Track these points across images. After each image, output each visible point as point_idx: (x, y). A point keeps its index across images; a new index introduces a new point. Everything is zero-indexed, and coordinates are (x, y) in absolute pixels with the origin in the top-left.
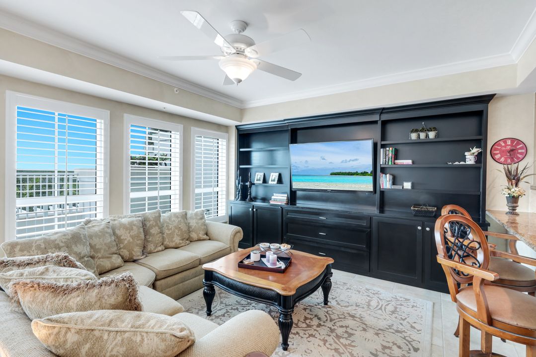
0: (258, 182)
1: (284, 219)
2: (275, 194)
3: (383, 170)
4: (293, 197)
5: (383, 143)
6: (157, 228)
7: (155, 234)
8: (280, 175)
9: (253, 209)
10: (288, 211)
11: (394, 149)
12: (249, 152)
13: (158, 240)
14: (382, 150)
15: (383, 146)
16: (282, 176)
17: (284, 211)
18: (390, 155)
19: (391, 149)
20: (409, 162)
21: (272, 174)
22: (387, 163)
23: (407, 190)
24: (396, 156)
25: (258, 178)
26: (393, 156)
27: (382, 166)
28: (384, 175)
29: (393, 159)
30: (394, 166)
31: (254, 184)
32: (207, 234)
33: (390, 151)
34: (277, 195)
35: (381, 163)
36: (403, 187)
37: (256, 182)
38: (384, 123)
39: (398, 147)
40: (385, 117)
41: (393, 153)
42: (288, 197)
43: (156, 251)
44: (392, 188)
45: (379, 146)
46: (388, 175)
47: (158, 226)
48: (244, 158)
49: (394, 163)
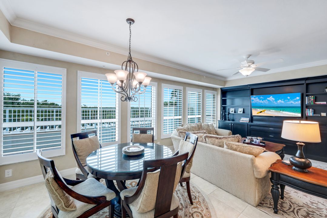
0: (232, 112)
1: (249, 129)
2: (242, 118)
3: (307, 107)
4: (252, 119)
5: (307, 94)
8: (244, 109)
9: (231, 124)
10: (251, 125)
11: (314, 97)
12: (226, 99)
14: (307, 97)
15: (307, 96)
16: (245, 110)
17: (249, 126)
18: (312, 100)
19: (312, 97)
20: (325, 103)
21: (239, 109)
22: (310, 104)
23: (324, 117)
24: (316, 100)
25: (232, 111)
26: (314, 100)
27: (307, 105)
28: (308, 109)
29: (314, 101)
30: (315, 105)
31: (230, 113)
32: (216, 133)
33: (312, 98)
34: (244, 118)
35: (306, 103)
36: (321, 115)
37: (230, 112)
38: (307, 85)
39: (316, 96)
40: (308, 82)
41: (314, 99)
42: (249, 119)
44: (314, 115)
45: (305, 95)
46: (311, 110)
48: (224, 102)
49: (315, 104)
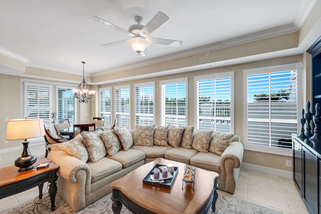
6: (189, 135)
7: (187, 139)
13: (188, 142)
43: (185, 147)
47: (190, 135)
